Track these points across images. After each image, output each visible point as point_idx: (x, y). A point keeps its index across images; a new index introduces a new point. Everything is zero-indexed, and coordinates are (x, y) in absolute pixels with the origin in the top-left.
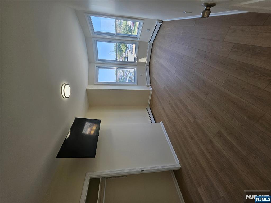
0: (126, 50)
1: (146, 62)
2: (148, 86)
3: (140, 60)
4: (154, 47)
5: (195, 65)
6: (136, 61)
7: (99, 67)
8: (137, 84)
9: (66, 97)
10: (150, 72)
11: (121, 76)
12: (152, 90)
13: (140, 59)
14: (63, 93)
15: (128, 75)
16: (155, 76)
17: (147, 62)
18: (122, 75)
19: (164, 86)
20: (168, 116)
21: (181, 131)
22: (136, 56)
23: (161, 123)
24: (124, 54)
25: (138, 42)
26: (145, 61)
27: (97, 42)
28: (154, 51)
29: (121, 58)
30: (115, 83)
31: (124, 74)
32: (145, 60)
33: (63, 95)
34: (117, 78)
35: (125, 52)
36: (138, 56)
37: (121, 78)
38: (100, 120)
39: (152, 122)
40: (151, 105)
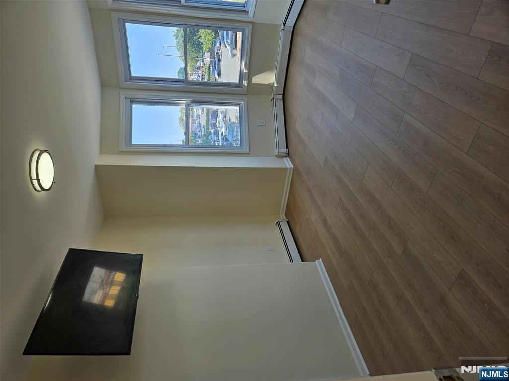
0: (214, 44)
1: (275, 85)
2: (280, 156)
3: (256, 80)
4: (299, 41)
5: (404, 96)
6: (245, 83)
7: (133, 101)
8: (247, 151)
9: (43, 189)
10: (286, 112)
11: (200, 124)
12: (292, 166)
13: (257, 75)
14: (34, 176)
15: (222, 124)
16: (299, 126)
17: (278, 83)
18: (203, 122)
19: (326, 156)
20: (336, 242)
21: (371, 280)
22: (243, 67)
23: (319, 263)
24: (207, 54)
25: (250, 26)
26: (272, 82)
28: (297, 50)
29: (199, 68)
30: (181, 146)
31: (208, 120)
32: (270, 78)
33: (36, 183)
34: (187, 134)
35: (211, 51)
36: (249, 66)
37: (200, 131)
38: (142, 256)
39: (291, 261)
40: (289, 212)
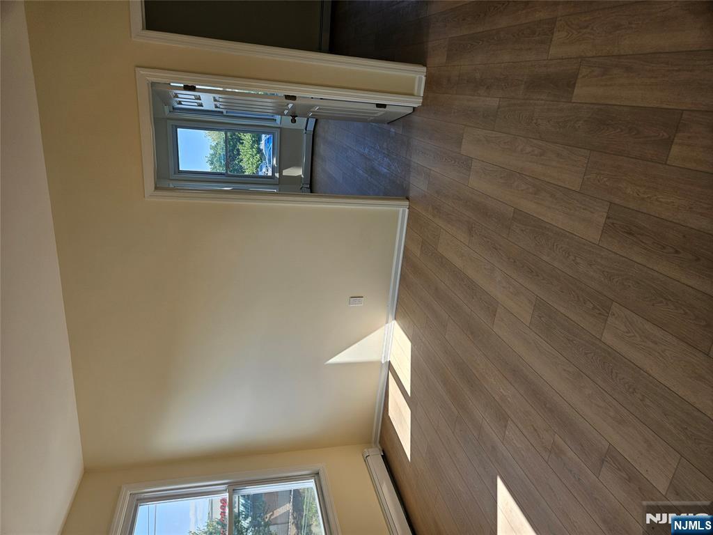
1: (303, 177)
3: (286, 172)
6: (277, 175)
13: (287, 169)
25: (279, 130)
26: (299, 174)
27: (178, 129)
36: (280, 161)
